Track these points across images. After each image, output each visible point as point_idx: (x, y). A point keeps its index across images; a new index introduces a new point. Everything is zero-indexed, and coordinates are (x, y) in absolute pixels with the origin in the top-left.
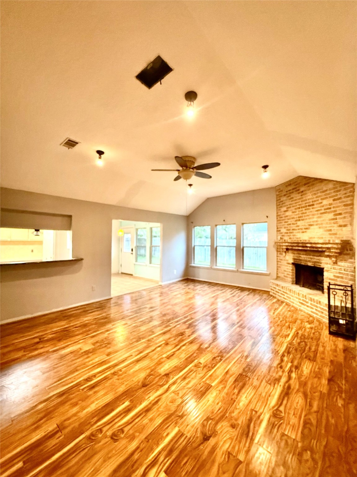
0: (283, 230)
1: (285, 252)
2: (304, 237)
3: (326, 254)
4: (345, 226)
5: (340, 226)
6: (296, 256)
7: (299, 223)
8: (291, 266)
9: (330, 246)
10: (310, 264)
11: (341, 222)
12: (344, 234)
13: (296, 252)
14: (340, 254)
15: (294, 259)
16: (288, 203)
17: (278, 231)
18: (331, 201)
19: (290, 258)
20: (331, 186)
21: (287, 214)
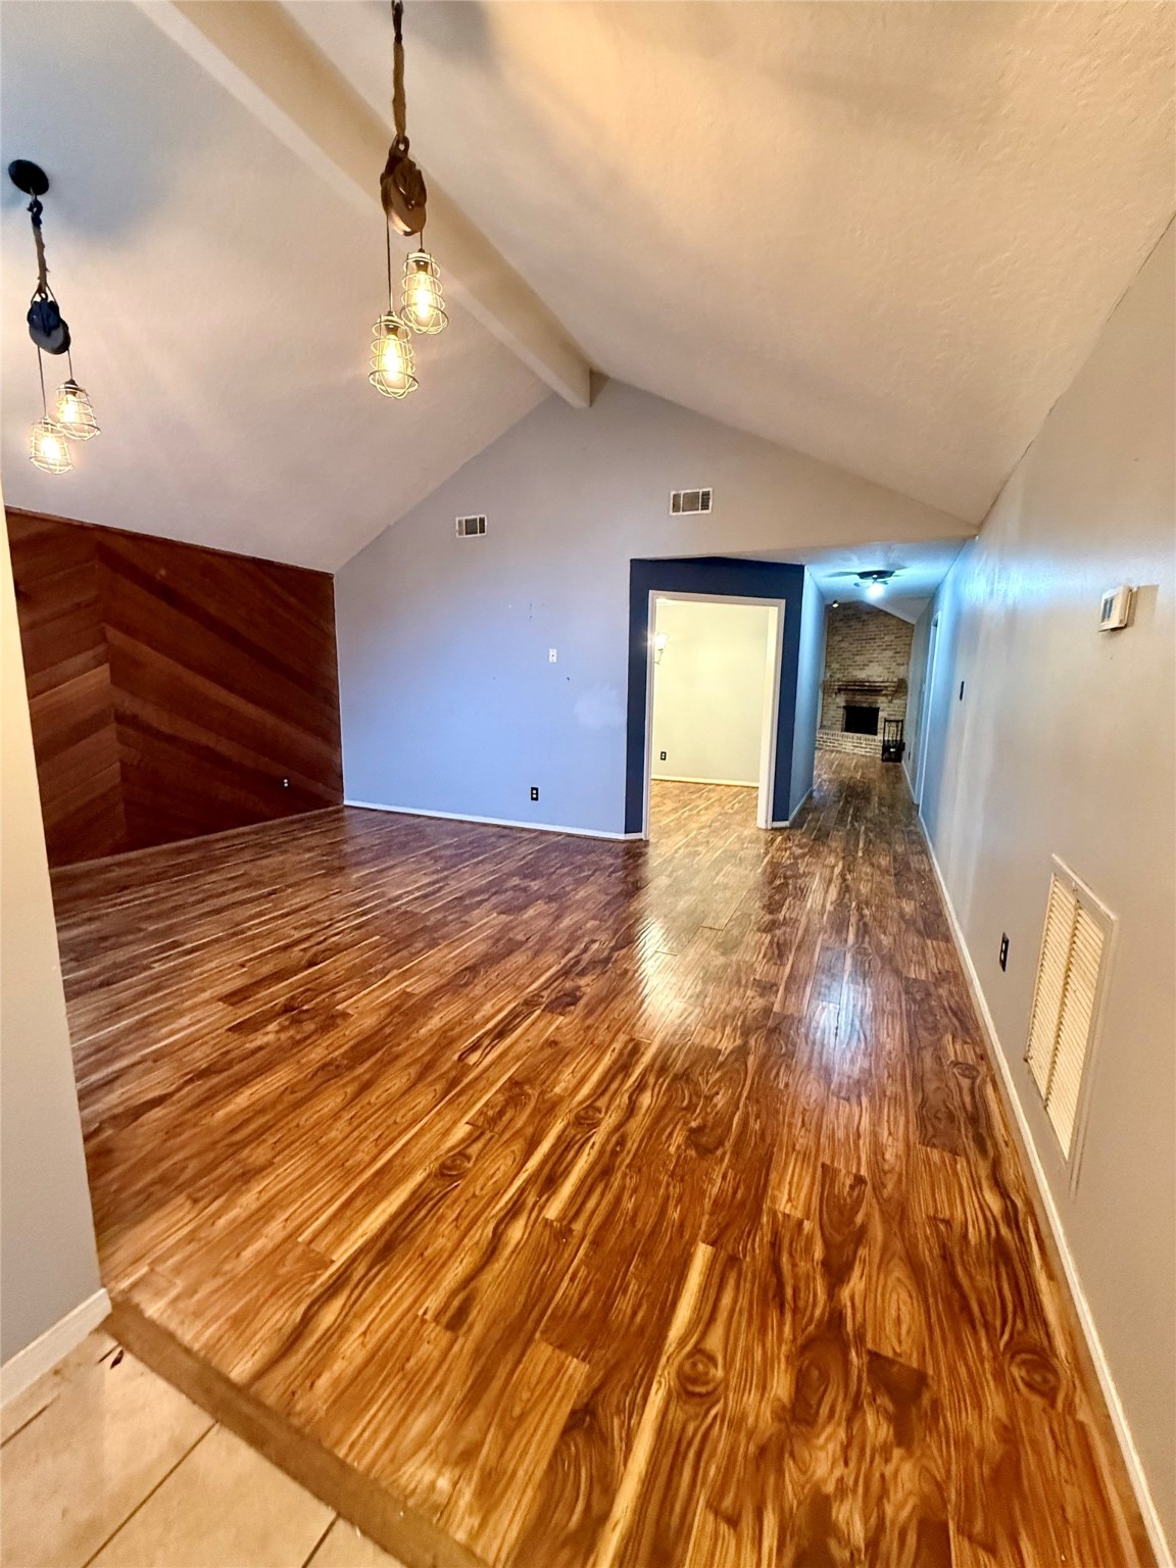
0: (835, 666)
1: (836, 694)
2: (862, 675)
3: (884, 692)
4: (903, 664)
5: (898, 664)
6: (849, 697)
7: (857, 658)
8: (842, 710)
9: (888, 684)
10: (865, 705)
11: (899, 661)
12: (901, 672)
13: (850, 693)
14: (896, 691)
15: (847, 701)
16: (844, 631)
17: (827, 666)
18: (893, 637)
19: (841, 700)
20: (894, 622)
21: (842, 645)
